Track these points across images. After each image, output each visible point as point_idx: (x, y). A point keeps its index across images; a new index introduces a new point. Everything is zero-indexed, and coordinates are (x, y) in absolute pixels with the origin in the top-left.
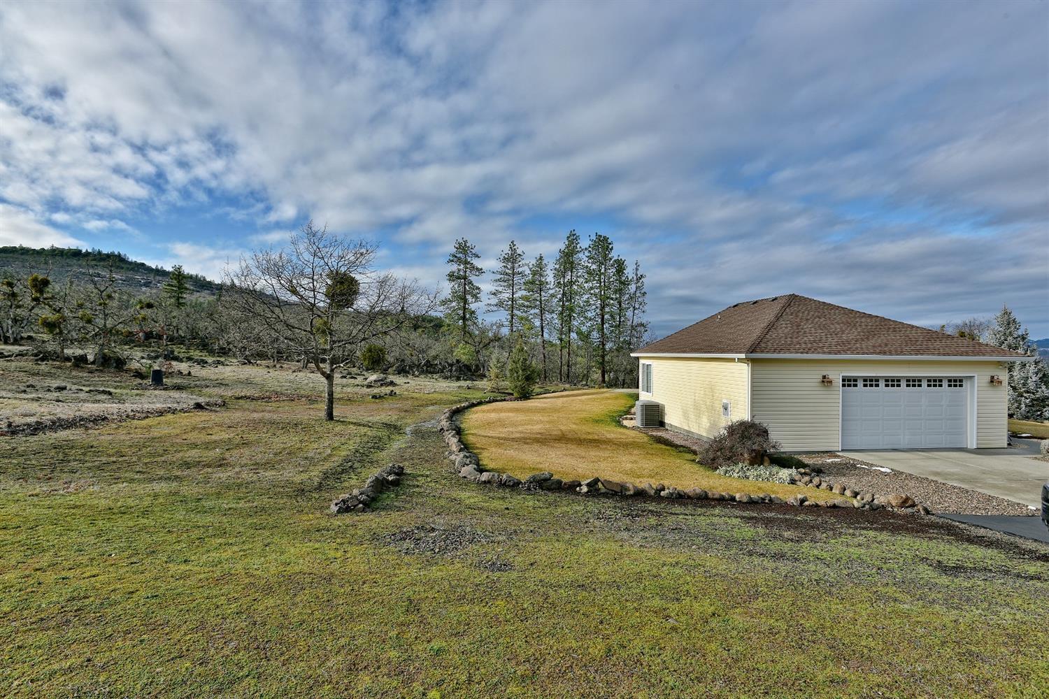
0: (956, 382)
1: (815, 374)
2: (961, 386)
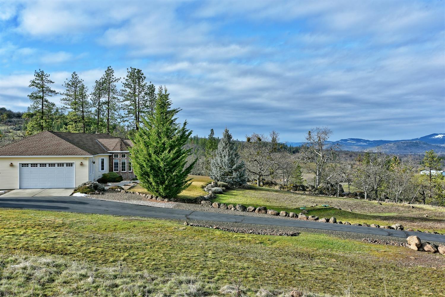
0: (70, 165)
1: (8, 163)
2: (72, 166)
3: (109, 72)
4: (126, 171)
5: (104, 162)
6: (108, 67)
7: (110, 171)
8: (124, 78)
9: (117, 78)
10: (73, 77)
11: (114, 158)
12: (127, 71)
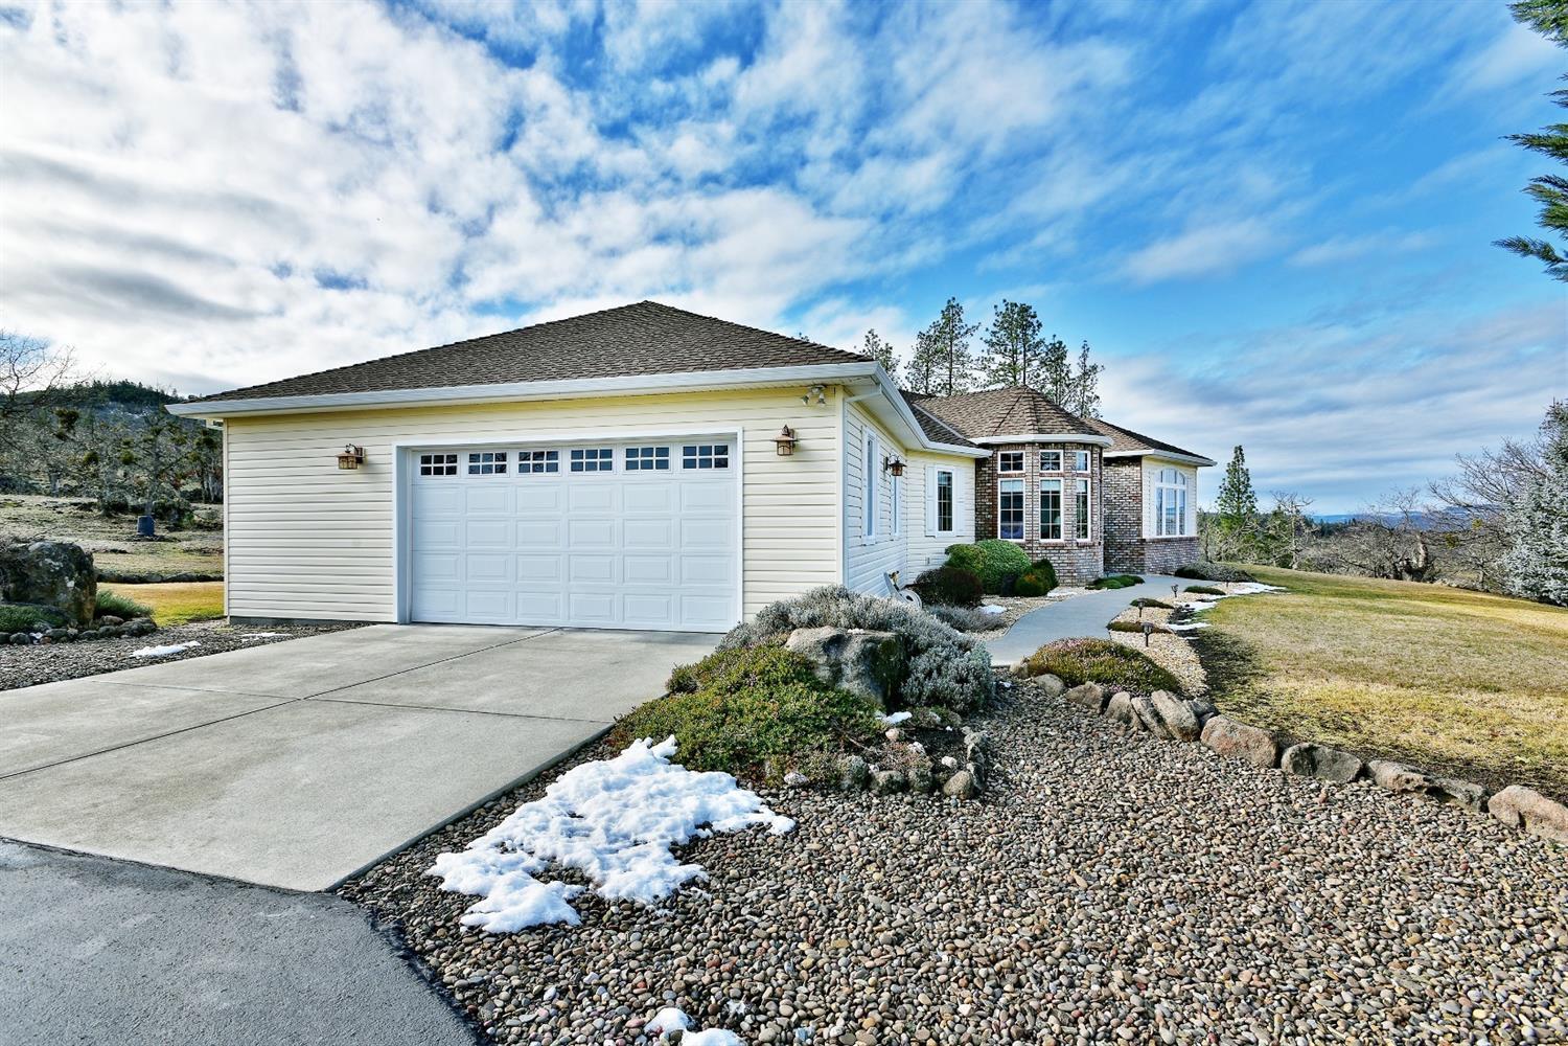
1: (337, 445)
2: (721, 464)
3: (952, 312)
4: (1061, 540)
5: (950, 490)
6: (949, 301)
7: (979, 536)
8: (987, 330)
9: (970, 326)
10: (868, 341)
11: (999, 472)
12: (994, 311)
